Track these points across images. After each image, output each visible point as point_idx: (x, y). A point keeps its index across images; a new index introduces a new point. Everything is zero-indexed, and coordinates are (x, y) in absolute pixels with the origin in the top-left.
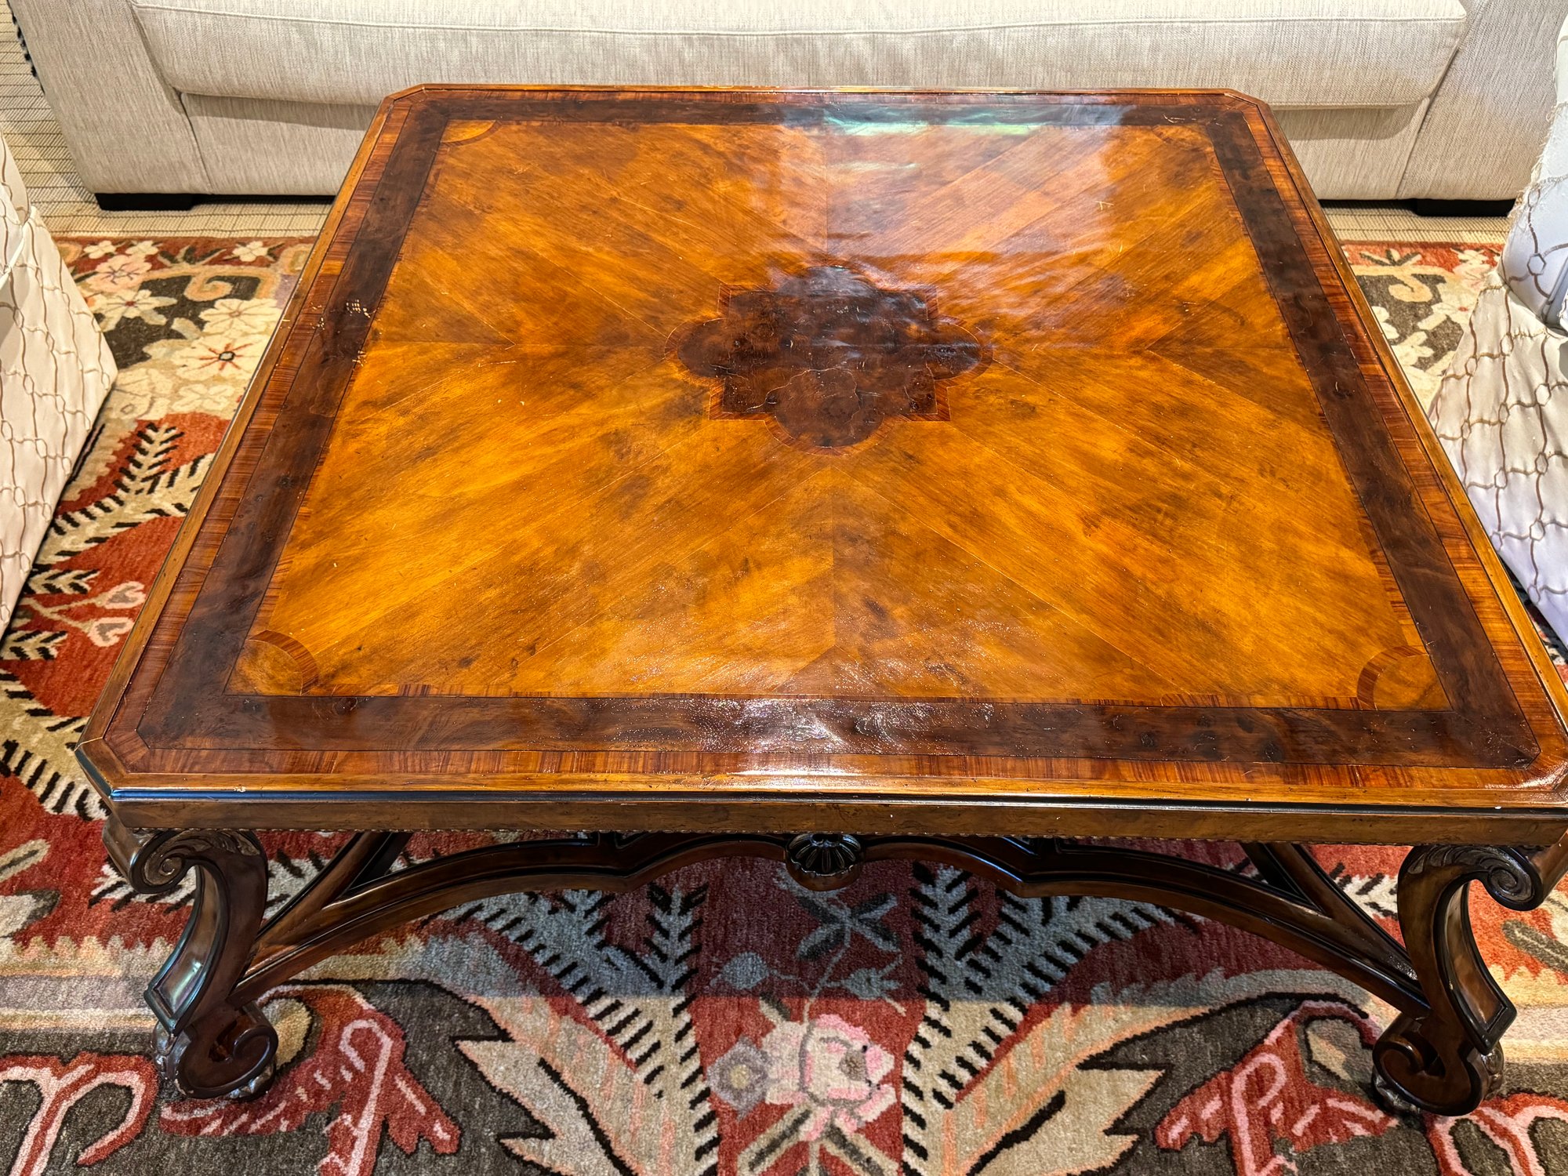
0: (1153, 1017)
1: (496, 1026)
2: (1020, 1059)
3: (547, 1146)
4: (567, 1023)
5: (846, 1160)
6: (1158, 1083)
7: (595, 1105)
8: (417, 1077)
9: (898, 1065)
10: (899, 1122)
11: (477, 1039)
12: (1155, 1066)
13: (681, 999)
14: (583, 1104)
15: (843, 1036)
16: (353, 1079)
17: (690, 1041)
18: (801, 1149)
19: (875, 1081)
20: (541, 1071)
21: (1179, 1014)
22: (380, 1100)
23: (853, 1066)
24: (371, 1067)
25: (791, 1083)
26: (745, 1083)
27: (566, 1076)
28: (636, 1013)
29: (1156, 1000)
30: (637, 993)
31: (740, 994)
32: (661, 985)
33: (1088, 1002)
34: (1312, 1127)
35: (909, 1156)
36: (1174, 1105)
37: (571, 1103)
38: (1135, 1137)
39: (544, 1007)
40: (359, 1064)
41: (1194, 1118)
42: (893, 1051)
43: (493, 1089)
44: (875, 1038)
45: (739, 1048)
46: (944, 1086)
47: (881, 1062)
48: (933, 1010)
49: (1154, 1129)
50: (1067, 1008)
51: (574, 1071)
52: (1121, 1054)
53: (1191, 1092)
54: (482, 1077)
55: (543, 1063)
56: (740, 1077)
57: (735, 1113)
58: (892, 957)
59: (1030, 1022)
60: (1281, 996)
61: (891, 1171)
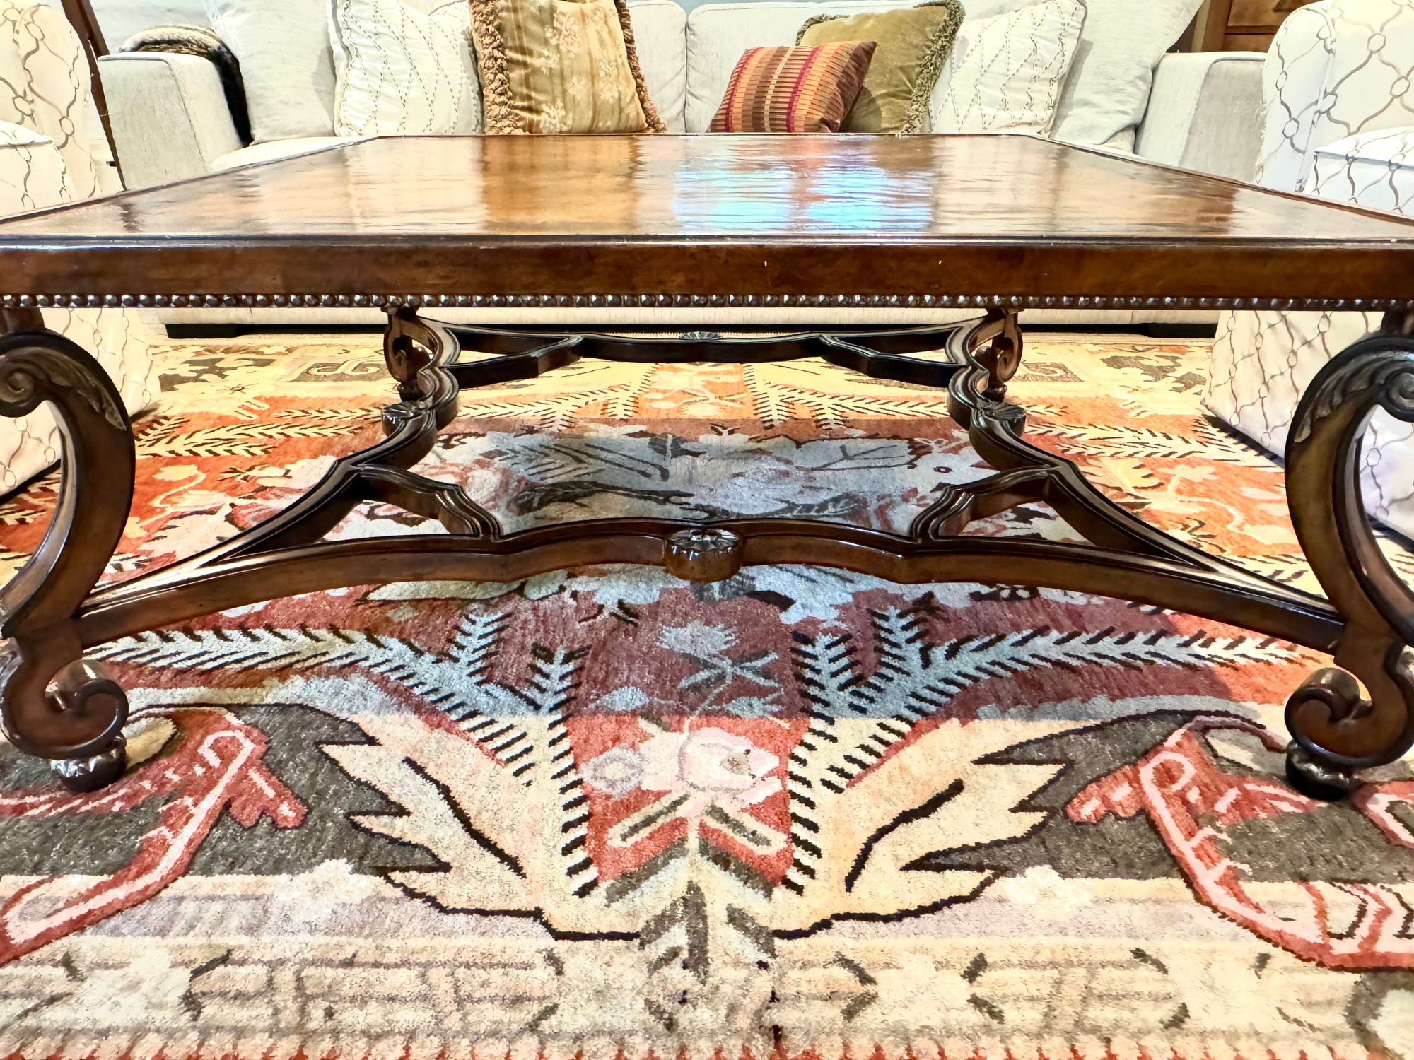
0: (1044, 728)
1: (364, 734)
2: (912, 756)
3: (400, 822)
4: (439, 734)
5: (728, 832)
6: (1060, 773)
7: (457, 791)
8: (272, 768)
9: (783, 763)
10: (786, 805)
11: (343, 743)
12: (1055, 762)
13: (559, 717)
14: (445, 791)
15: (724, 742)
16: (204, 774)
17: (564, 745)
18: (679, 823)
19: (759, 774)
20: (406, 766)
21: (1071, 725)
22: (228, 788)
23: (735, 764)
24: (226, 764)
25: (669, 775)
26: (619, 775)
27: (431, 770)
28: (511, 727)
29: (1045, 715)
30: (513, 713)
31: (619, 714)
32: (537, 708)
33: (977, 717)
34: (1232, 804)
35: (797, 829)
36: (1083, 789)
37: (433, 789)
38: (1045, 814)
39: (416, 722)
40: (215, 762)
41: (1105, 800)
42: (777, 753)
43: (351, 779)
44: (760, 745)
45: (615, 751)
46: (834, 778)
47: (765, 761)
48: (818, 724)
49: (1064, 808)
50: (955, 721)
51: (439, 766)
52: (1016, 754)
53: (1096, 780)
54: (342, 770)
55: (407, 760)
56: (614, 771)
57: (608, 797)
58: (774, 690)
59: (919, 732)
60: (1174, 713)
61: (779, 841)
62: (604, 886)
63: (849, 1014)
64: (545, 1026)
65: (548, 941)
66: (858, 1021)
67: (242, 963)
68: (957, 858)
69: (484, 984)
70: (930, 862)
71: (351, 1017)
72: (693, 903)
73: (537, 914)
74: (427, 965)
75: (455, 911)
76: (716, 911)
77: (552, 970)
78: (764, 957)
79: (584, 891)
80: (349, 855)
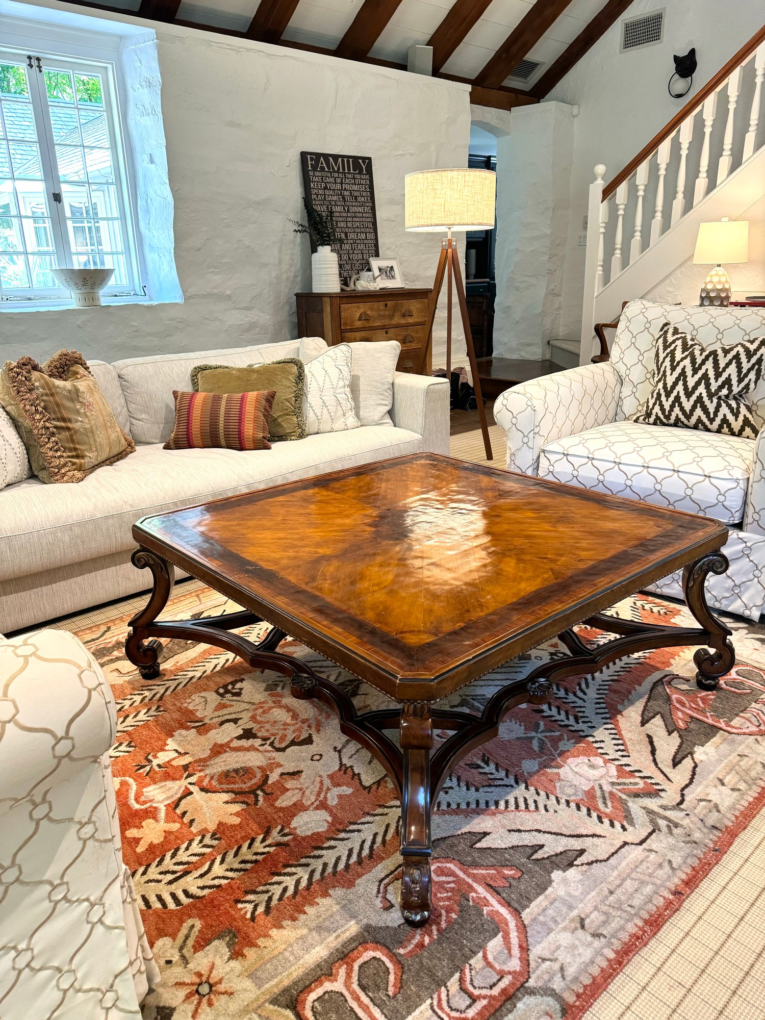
0: (640, 705)
1: (479, 833)
2: (626, 735)
3: (545, 849)
4: (499, 816)
5: (626, 787)
6: (662, 717)
7: (543, 829)
8: (476, 865)
9: (603, 758)
10: (623, 769)
11: (479, 841)
12: (657, 714)
13: (524, 785)
14: (539, 831)
15: (579, 761)
16: (456, 884)
17: (542, 793)
18: (611, 793)
19: (603, 765)
20: (512, 833)
21: (644, 700)
22: (475, 881)
23: (592, 766)
24: (455, 875)
25: (584, 781)
26: (573, 791)
27: (522, 828)
28: (516, 798)
29: (635, 701)
30: (508, 793)
31: (537, 772)
32: (512, 786)
33: (621, 711)
34: (703, 703)
35: (637, 774)
36: (672, 719)
37: (535, 833)
38: (676, 732)
39: (486, 817)
40: (451, 879)
41: (680, 719)
42: (596, 755)
43: (506, 849)
44: (589, 756)
45: (558, 784)
46: (620, 753)
47: (599, 761)
48: (591, 739)
49: (677, 727)
50: (619, 716)
51: (522, 826)
52: (646, 717)
53: (671, 715)
54: (497, 849)
55: (510, 831)
56: (569, 791)
57: (582, 799)
58: (562, 735)
59: (617, 725)
60: (657, 682)
61: (638, 780)
62: (625, 823)
63: (718, 811)
64: (675, 865)
65: (640, 848)
66: (722, 812)
67: (588, 916)
68: (679, 757)
69: (648, 868)
70: (676, 763)
71: (636, 902)
72: (650, 812)
73: (625, 844)
74: (629, 875)
75: (608, 859)
76: (656, 809)
77: (654, 853)
78: (685, 813)
79: (623, 827)
80: (553, 869)
